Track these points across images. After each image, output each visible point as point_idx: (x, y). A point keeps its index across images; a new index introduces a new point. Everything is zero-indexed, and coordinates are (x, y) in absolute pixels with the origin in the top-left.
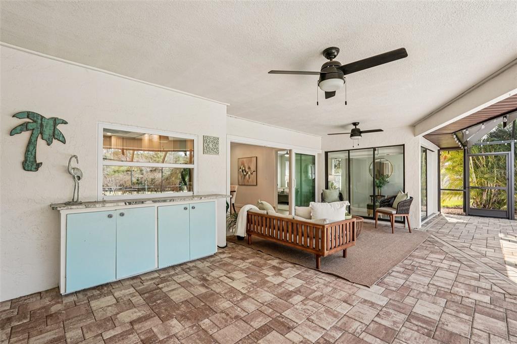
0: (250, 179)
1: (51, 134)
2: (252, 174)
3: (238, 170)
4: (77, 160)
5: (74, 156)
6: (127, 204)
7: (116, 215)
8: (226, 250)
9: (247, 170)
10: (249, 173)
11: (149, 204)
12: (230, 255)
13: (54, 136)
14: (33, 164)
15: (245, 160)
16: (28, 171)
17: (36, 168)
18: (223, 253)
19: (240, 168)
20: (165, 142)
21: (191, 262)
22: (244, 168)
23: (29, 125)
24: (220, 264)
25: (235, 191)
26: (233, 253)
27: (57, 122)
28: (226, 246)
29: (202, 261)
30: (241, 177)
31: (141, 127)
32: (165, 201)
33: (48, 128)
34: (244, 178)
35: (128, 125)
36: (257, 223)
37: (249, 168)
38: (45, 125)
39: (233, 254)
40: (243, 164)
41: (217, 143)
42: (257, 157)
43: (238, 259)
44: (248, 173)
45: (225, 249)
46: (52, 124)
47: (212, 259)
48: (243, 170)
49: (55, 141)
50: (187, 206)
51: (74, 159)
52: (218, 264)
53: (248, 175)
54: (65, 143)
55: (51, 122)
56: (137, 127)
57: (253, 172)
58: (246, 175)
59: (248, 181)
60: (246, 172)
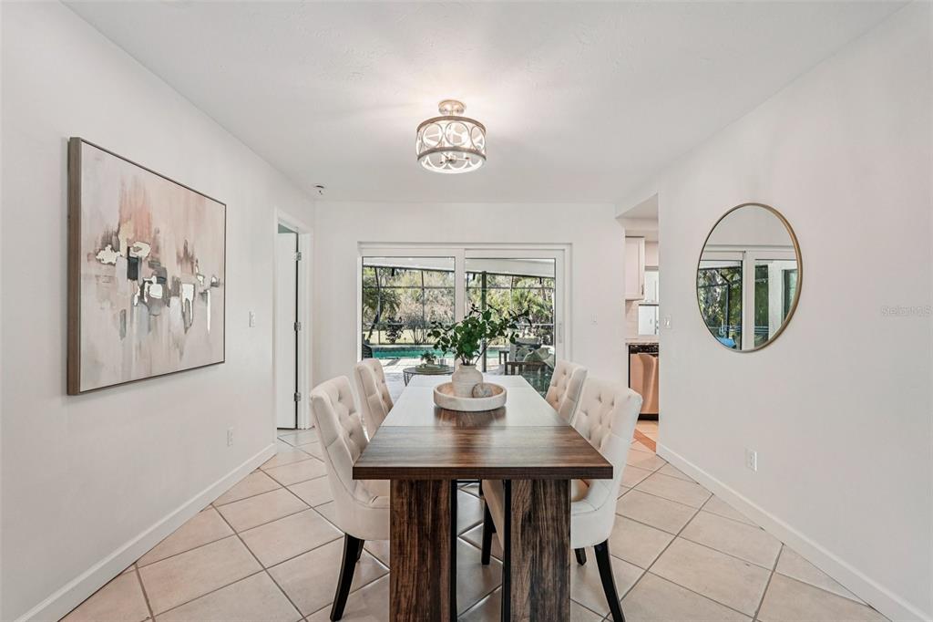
0: (194, 334)
2: (204, 294)
10: (187, 291)
37: (187, 258)
44: (177, 293)
53: (174, 301)
57: (213, 285)
58: (166, 301)
59: (178, 345)
60: (162, 280)
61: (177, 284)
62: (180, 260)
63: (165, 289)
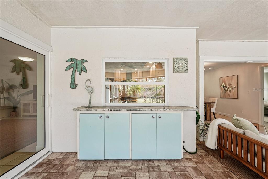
0: (231, 94)
1: (81, 69)
2: (233, 89)
3: (220, 87)
4: (90, 82)
5: (88, 80)
6: (110, 110)
7: (104, 117)
8: (194, 158)
9: (228, 86)
10: (230, 89)
11: (124, 111)
12: (196, 166)
13: (82, 69)
14: (74, 85)
15: (225, 78)
16: (72, 88)
17: (75, 87)
18: (190, 160)
19: (222, 85)
20: (159, 70)
21: (158, 160)
22: (225, 85)
23: (72, 64)
24: (181, 174)
25: (215, 103)
26: (199, 163)
27: (83, 61)
28: (196, 153)
29: (168, 163)
30: (223, 92)
31: (127, 58)
32: (135, 110)
33: (79, 65)
34: (225, 93)
35: (118, 58)
36: (230, 140)
37: (230, 85)
38: (78, 64)
39: (200, 165)
40: (224, 82)
41: (187, 63)
42: (238, 76)
43: (203, 175)
44: (229, 89)
45: (194, 155)
46: (81, 63)
47: (177, 164)
48: (224, 87)
49: (83, 72)
50: (155, 115)
51: (88, 81)
52: (179, 172)
53: (228, 90)
54: (87, 73)
55: (81, 62)
56: (124, 58)
57: (234, 87)
58: (227, 90)
59: (229, 95)
60: (227, 88)
61: (229, 88)
62: (229, 85)
63: (227, 89)
